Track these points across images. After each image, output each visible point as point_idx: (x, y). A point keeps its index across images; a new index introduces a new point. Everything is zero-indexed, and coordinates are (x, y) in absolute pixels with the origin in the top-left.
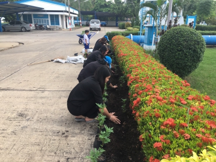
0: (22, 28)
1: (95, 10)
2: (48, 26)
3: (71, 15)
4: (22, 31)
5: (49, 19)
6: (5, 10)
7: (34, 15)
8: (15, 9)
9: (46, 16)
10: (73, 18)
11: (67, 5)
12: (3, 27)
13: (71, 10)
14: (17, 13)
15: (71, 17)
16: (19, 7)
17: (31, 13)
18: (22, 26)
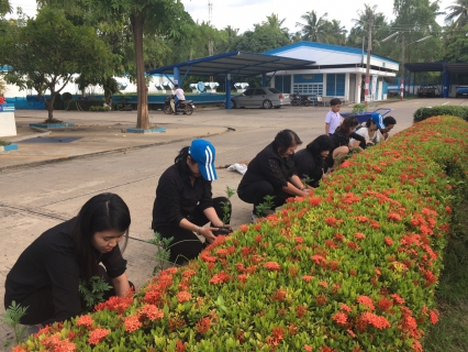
0: (265, 101)
1: (446, 59)
2: (319, 99)
3: (373, 72)
4: (263, 108)
5: (324, 83)
6: (240, 69)
7: (296, 76)
8: (255, 65)
9: (319, 77)
10: (375, 79)
11: (366, 52)
12: (232, 100)
13: (375, 61)
14: (264, 73)
15: (371, 77)
16: (264, 62)
17: (289, 72)
18: (266, 97)
